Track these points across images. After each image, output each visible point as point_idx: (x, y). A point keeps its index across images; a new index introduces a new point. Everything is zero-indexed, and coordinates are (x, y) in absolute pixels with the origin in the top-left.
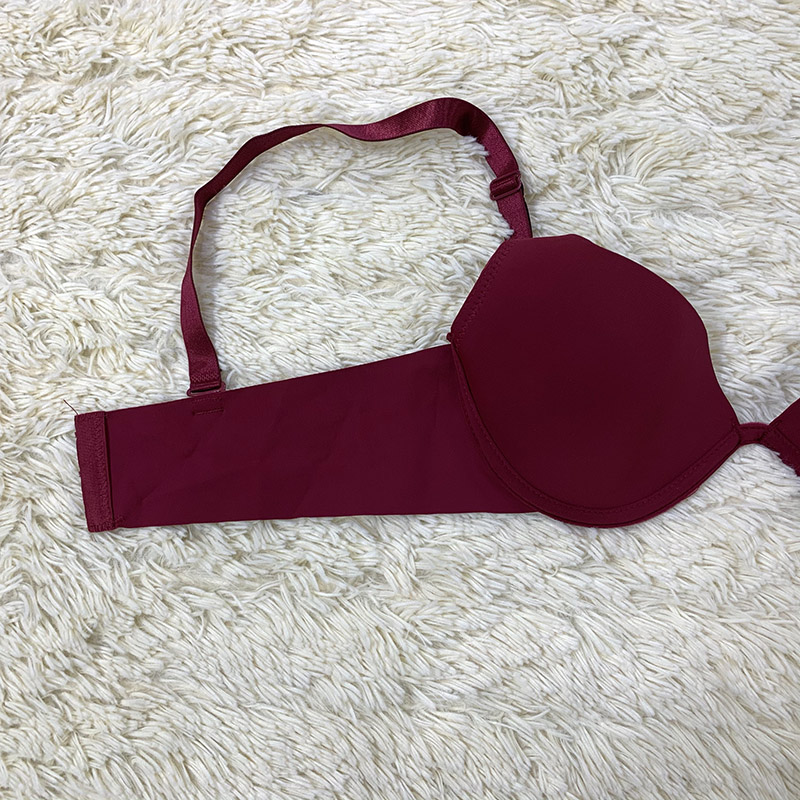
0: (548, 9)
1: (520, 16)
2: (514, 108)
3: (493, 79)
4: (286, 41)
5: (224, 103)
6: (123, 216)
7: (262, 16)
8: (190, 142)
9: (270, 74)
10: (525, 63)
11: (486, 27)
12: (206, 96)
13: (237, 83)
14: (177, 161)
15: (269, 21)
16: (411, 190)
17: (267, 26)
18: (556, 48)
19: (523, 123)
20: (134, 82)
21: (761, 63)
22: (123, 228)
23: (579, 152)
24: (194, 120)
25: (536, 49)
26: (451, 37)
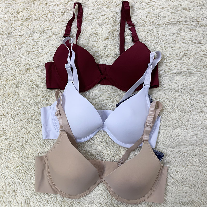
0: (107, 7)
1: (102, 8)
2: (101, 25)
3: (97, 20)
4: (61, 14)
5: (50, 25)
6: (33, 45)
7: (56, 9)
8: (44, 32)
9: (58, 19)
10: (103, 16)
11: (96, 10)
12: (47, 24)
13: (52, 21)
14: (42, 35)
15: (57, 10)
16: (83, 40)
17: (57, 11)
18: (108, 14)
19: (103, 27)
20: (34, 21)
21: (144, 16)
22: (33, 47)
23: (112, 32)
24: (45, 28)
25: (105, 14)
26: (90, 12)
